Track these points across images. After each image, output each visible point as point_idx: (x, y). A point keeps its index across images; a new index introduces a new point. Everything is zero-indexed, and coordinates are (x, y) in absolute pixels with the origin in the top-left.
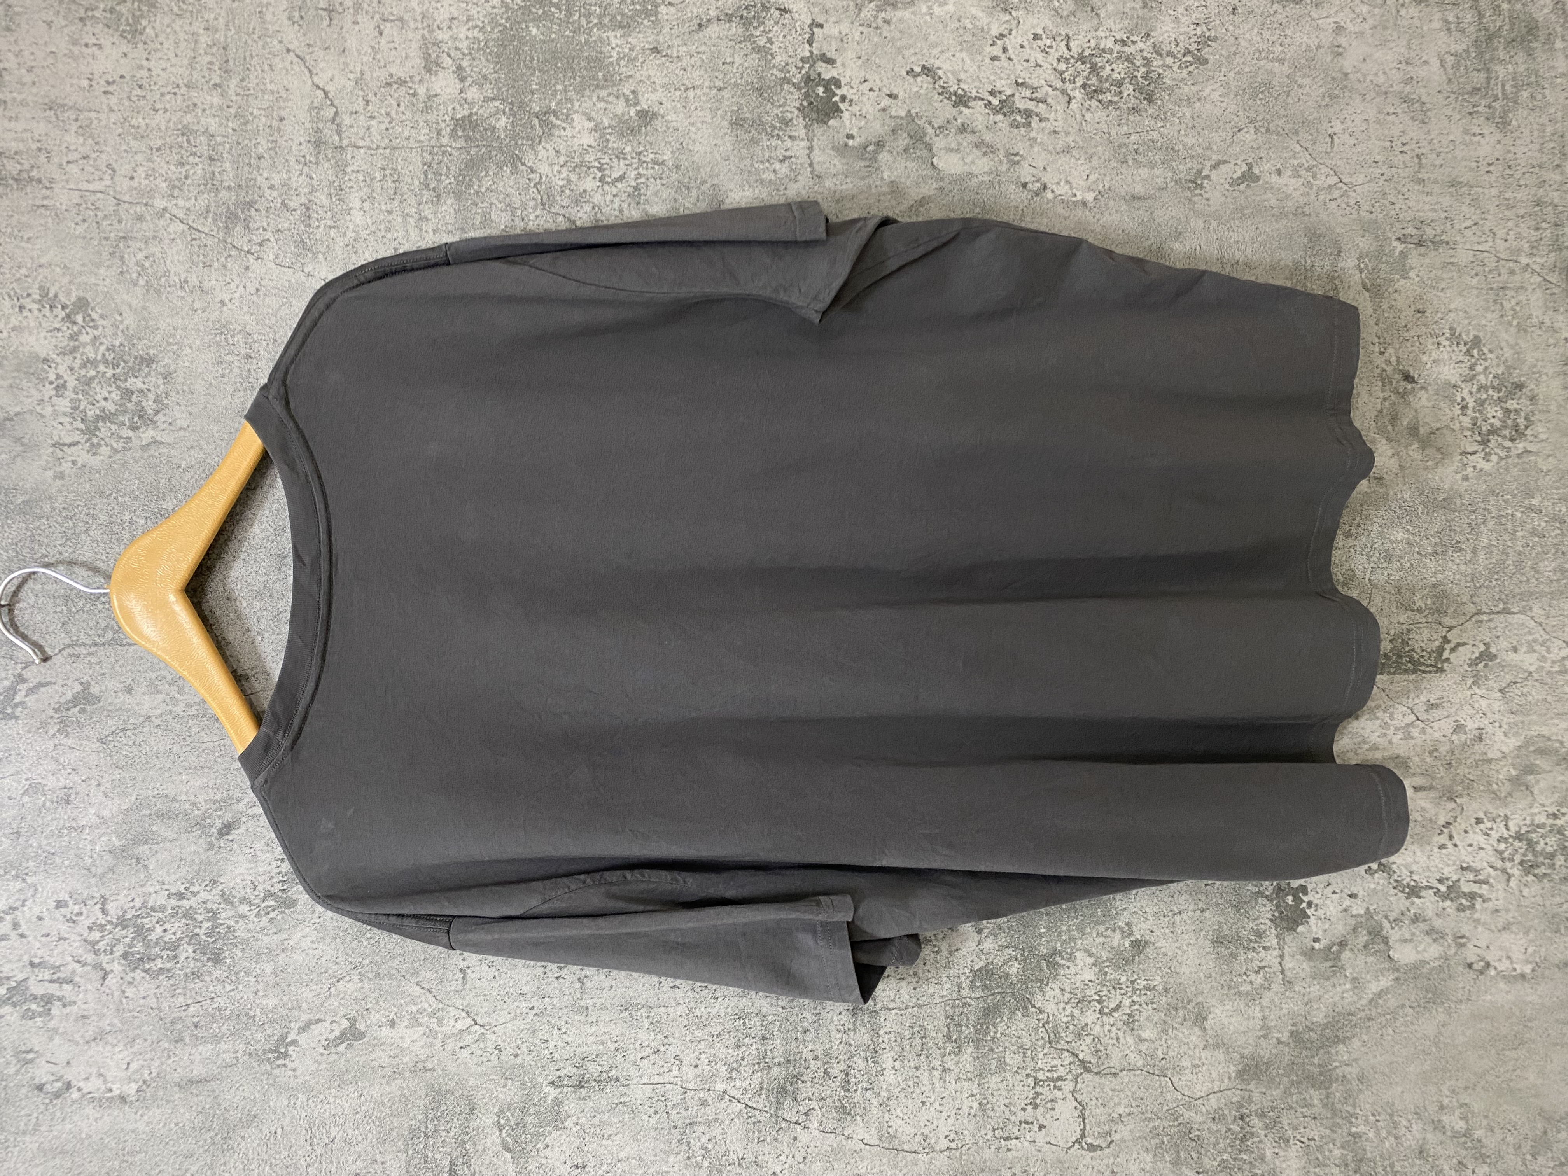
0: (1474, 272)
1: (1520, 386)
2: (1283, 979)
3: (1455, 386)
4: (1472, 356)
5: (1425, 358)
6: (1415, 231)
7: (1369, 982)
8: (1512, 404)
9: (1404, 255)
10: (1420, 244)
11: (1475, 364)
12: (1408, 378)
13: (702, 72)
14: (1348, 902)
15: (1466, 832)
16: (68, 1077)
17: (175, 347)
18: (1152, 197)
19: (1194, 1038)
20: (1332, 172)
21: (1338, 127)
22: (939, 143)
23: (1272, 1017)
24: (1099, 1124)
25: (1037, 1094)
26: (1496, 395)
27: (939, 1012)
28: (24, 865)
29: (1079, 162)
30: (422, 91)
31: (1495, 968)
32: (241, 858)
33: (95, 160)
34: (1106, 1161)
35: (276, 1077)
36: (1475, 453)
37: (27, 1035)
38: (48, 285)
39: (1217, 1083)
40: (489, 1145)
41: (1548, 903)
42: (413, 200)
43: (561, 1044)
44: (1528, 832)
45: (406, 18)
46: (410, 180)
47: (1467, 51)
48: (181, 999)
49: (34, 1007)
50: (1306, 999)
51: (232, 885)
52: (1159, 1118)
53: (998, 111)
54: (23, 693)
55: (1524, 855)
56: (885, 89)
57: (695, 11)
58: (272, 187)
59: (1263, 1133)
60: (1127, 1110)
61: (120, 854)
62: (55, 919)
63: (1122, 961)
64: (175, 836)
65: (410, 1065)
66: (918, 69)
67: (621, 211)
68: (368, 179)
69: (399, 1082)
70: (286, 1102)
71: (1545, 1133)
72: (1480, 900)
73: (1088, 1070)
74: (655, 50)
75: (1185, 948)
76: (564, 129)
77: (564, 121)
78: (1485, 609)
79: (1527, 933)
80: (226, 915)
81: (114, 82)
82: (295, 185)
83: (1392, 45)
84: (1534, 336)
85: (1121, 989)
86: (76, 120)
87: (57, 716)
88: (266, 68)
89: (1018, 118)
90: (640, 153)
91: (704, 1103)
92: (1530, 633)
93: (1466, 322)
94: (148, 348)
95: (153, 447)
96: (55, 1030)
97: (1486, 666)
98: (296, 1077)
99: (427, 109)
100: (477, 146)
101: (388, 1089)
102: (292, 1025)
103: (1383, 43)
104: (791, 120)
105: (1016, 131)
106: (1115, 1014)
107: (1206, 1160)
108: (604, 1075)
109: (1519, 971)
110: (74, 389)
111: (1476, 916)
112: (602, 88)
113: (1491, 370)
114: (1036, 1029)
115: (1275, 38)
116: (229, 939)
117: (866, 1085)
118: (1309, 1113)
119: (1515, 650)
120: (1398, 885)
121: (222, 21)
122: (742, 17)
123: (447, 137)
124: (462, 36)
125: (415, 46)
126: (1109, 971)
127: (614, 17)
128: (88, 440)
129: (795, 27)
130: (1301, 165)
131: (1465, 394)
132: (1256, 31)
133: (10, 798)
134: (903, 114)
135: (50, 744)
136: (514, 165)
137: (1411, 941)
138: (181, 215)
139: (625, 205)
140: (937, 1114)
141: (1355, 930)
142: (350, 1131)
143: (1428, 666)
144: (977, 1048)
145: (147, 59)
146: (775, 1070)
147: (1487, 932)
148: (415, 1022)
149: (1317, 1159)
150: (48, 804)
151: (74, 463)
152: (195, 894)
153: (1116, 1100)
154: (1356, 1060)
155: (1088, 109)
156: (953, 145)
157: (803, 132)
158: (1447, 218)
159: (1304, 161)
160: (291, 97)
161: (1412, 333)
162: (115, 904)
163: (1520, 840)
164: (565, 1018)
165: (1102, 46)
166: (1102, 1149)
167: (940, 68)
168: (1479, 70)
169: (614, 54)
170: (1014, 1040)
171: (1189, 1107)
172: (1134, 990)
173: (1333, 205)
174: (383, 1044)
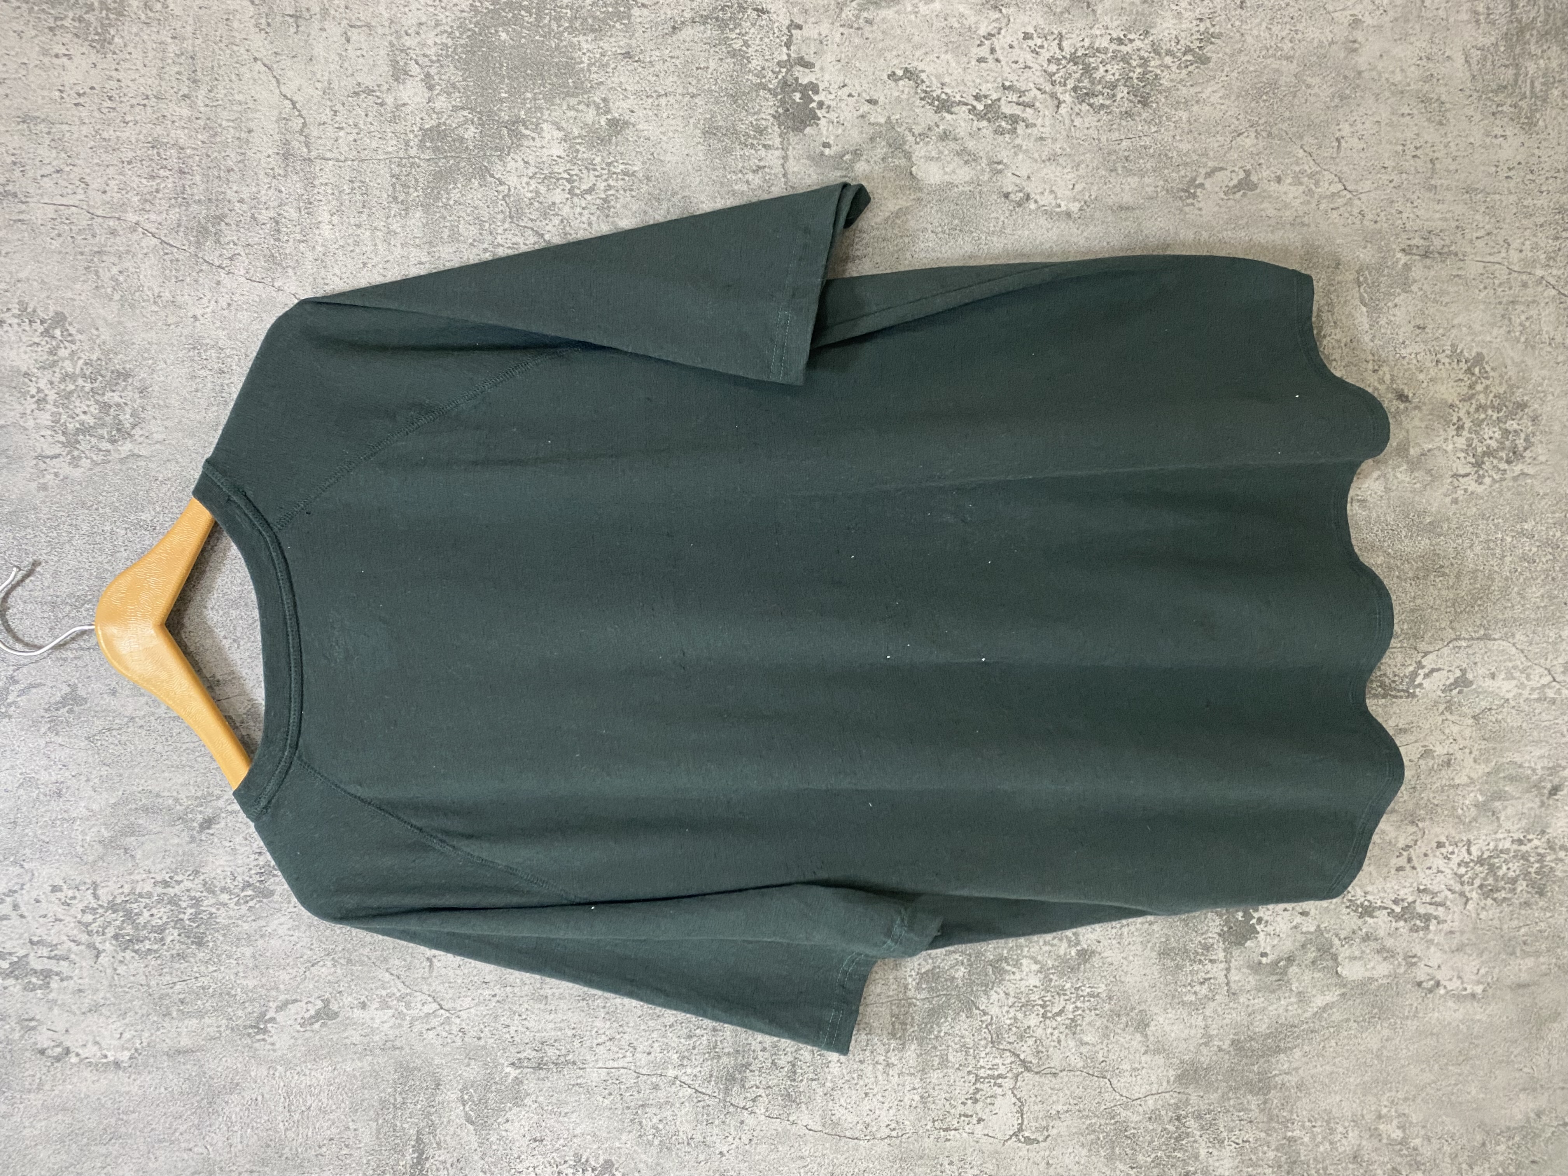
0: (1481, 286)
1: (1523, 406)
2: (1228, 991)
3: (1451, 406)
4: (1473, 374)
5: (1421, 377)
6: (1422, 241)
7: (1314, 996)
8: (1511, 425)
9: (1407, 267)
10: (1425, 255)
11: (1476, 382)
12: (1402, 397)
13: (676, 78)
14: (1298, 919)
15: (1426, 855)
16: (68, 1044)
17: (150, 362)
18: (1139, 208)
19: (1134, 1043)
20: (1336, 179)
21: (1346, 129)
22: (919, 151)
23: (1214, 1026)
24: (1036, 1119)
25: (978, 1090)
26: (1495, 416)
27: (884, 1010)
28: (22, 852)
29: (1066, 171)
30: (390, 100)
31: (1445, 987)
32: (221, 851)
33: (69, 173)
34: (1042, 1153)
35: (256, 1050)
36: (1467, 475)
37: (29, 1005)
38: (26, 300)
39: (1155, 1086)
40: (453, 1118)
41: (1505, 926)
42: (380, 214)
43: (520, 1028)
44: (1490, 857)
45: (373, 24)
46: (378, 193)
47: (1496, 45)
48: (168, 978)
49: (34, 980)
50: (1250, 1010)
51: (212, 875)
52: (1096, 1116)
53: (981, 117)
54: (16, 694)
55: (1485, 879)
56: (864, 95)
57: (669, 12)
58: (241, 201)
59: (1199, 1133)
60: (1065, 1108)
61: (109, 844)
62: (50, 902)
63: (1068, 968)
64: (159, 829)
65: (380, 1044)
66: (900, 73)
67: (590, 224)
68: (336, 192)
69: (369, 1058)
70: (265, 1073)
71: (1484, 1144)
72: (1435, 922)
73: (1028, 1070)
74: (627, 55)
75: (1131, 958)
76: (533, 139)
77: (533, 131)
78: (1464, 635)
79: (1481, 954)
80: (208, 902)
81: (84, 93)
82: (263, 199)
83: (1413, 39)
84: (1543, 353)
85: (1065, 995)
86: (49, 133)
87: (47, 715)
88: (233, 77)
89: (1003, 124)
90: (609, 164)
91: (656, 1087)
92: (1510, 661)
93: (1469, 338)
94: (124, 362)
95: (131, 460)
96: (55, 1001)
97: (1460, 692)
98: (274, 1051)
99: (394, 120)
100: (445, 157)
101: (360, 1064)
102: (271, 1004)
103: (1404, 38)
104: (766, 128)
105: (1001, 138)
106: (1059, 1019)
107: (1140, 1157)
108: (562, 1059)
109: (1469, 991)
110: (55, 401)
111: (1430, 936)
112: (572, 96)
113: (1493, 389)
114: (980, 1030)
115: (1284, 34)
116: (211, 925)
117: (811, 1076)
118: (1245, 1117)
119: (1493, 676)
120: (1352, 905)
121: (189, 29)
122: (717, 19)
123: (415, 148)
124: (430, 42)
125: (383, 53)
126: (1054, 977)
127: (585, 20)
128: (69, 453)
129: (772, 29)
130: (1302, 172)
131: (1462, 414)
132: (1264, 25)
133: (6, 791)
134: (882, 120)
135: (42, 742)
136: (483, 177)
137: (1360, 958)
138: (153, 230)
139: (594, 218)
140: (879, 1105)
141: (1303, 946)
142: (325, 1100)
143: (1399, 691)
144: (920, 1045)
145: (116, 70)
146: (725, 1059)
147: (1439, 954)
148: (384, 1005)
149: (1251, 1159)
150: (41, 797)
151: (56, 475)
152: (179, 883)
153: (1055, 1098)
154: (1296, 1069)
155: (1078, 114)
156: (933, 154)
157: (777, 141)
158: (1457, 227)
159: (1307, 168)
160: (259, 107)
161: (1409, 350)
162: (106, 890)
163: (1482, 865)
164: (526, 1006)
165: (1096, 45)
166: (1038, 1142)
167: (923, 71)
168: (1506, 66)
169: (585, 59)
170: (957, 1039)
171: (1126, 1107)
172: (1078, 997)
173: (1335, 214)
174: (355, 1024)
